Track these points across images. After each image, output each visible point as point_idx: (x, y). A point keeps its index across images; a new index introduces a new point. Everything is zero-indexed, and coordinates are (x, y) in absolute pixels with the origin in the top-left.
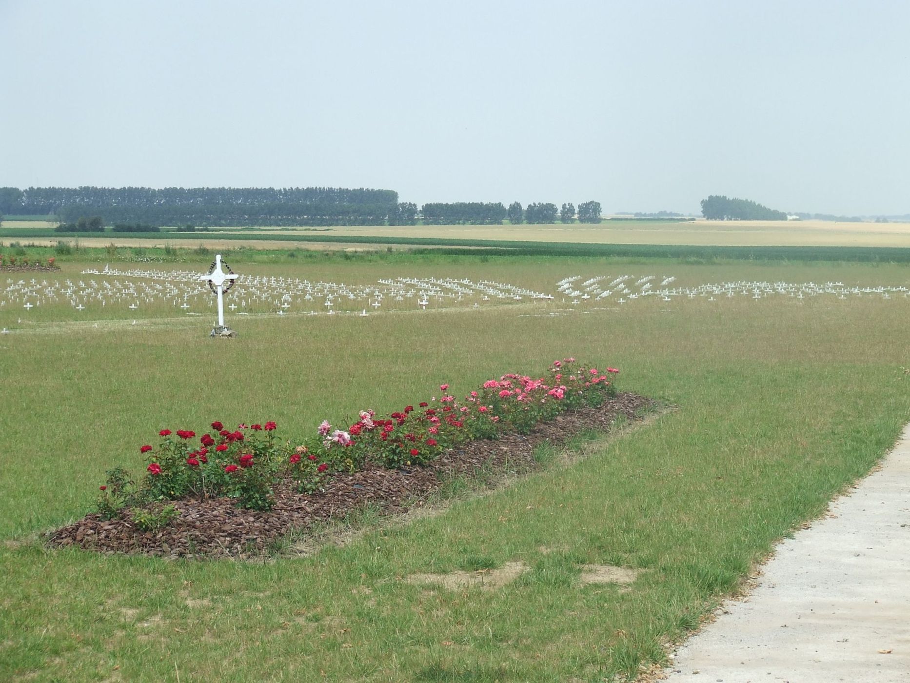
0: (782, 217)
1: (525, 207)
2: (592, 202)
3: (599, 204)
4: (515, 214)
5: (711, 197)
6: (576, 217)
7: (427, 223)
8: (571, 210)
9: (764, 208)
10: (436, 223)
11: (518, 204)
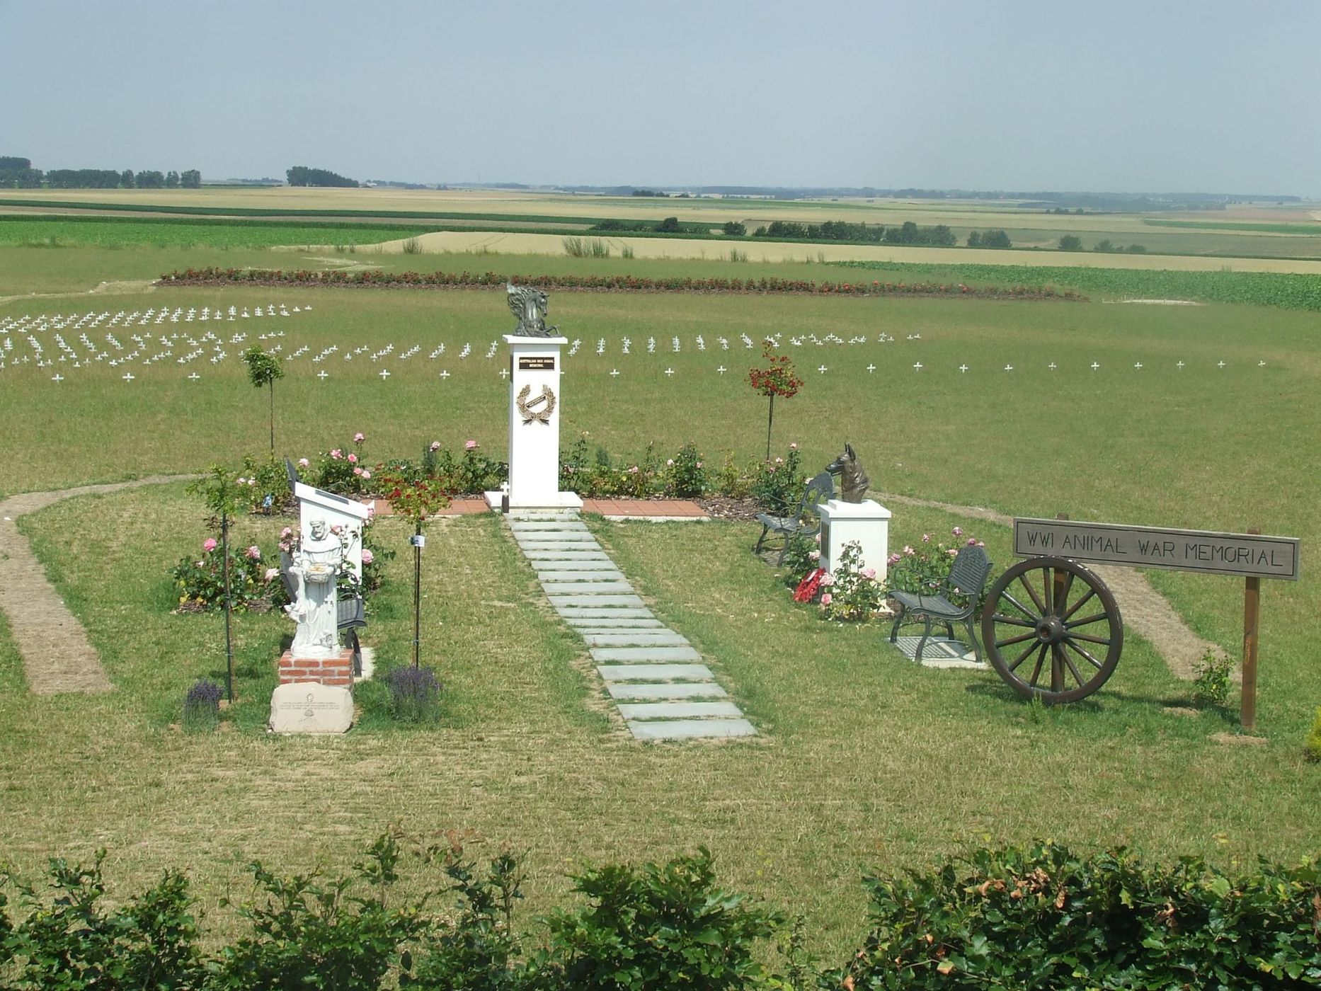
0: (354, 184)
1: (136, 173)
2: (193, 171)
3: (198, 173)
4: (126, 180)
5: (294, 168)
6: (179, 182)
7: (51, 186)
8: (176, 177)
9: (340, 177)
10: (60, 186)
11: (130, 172)
